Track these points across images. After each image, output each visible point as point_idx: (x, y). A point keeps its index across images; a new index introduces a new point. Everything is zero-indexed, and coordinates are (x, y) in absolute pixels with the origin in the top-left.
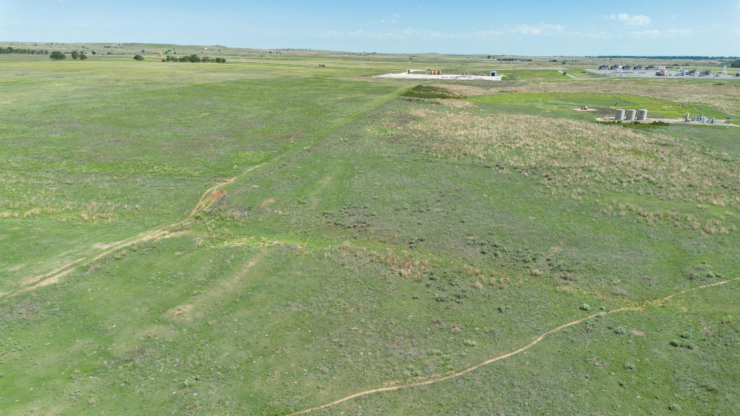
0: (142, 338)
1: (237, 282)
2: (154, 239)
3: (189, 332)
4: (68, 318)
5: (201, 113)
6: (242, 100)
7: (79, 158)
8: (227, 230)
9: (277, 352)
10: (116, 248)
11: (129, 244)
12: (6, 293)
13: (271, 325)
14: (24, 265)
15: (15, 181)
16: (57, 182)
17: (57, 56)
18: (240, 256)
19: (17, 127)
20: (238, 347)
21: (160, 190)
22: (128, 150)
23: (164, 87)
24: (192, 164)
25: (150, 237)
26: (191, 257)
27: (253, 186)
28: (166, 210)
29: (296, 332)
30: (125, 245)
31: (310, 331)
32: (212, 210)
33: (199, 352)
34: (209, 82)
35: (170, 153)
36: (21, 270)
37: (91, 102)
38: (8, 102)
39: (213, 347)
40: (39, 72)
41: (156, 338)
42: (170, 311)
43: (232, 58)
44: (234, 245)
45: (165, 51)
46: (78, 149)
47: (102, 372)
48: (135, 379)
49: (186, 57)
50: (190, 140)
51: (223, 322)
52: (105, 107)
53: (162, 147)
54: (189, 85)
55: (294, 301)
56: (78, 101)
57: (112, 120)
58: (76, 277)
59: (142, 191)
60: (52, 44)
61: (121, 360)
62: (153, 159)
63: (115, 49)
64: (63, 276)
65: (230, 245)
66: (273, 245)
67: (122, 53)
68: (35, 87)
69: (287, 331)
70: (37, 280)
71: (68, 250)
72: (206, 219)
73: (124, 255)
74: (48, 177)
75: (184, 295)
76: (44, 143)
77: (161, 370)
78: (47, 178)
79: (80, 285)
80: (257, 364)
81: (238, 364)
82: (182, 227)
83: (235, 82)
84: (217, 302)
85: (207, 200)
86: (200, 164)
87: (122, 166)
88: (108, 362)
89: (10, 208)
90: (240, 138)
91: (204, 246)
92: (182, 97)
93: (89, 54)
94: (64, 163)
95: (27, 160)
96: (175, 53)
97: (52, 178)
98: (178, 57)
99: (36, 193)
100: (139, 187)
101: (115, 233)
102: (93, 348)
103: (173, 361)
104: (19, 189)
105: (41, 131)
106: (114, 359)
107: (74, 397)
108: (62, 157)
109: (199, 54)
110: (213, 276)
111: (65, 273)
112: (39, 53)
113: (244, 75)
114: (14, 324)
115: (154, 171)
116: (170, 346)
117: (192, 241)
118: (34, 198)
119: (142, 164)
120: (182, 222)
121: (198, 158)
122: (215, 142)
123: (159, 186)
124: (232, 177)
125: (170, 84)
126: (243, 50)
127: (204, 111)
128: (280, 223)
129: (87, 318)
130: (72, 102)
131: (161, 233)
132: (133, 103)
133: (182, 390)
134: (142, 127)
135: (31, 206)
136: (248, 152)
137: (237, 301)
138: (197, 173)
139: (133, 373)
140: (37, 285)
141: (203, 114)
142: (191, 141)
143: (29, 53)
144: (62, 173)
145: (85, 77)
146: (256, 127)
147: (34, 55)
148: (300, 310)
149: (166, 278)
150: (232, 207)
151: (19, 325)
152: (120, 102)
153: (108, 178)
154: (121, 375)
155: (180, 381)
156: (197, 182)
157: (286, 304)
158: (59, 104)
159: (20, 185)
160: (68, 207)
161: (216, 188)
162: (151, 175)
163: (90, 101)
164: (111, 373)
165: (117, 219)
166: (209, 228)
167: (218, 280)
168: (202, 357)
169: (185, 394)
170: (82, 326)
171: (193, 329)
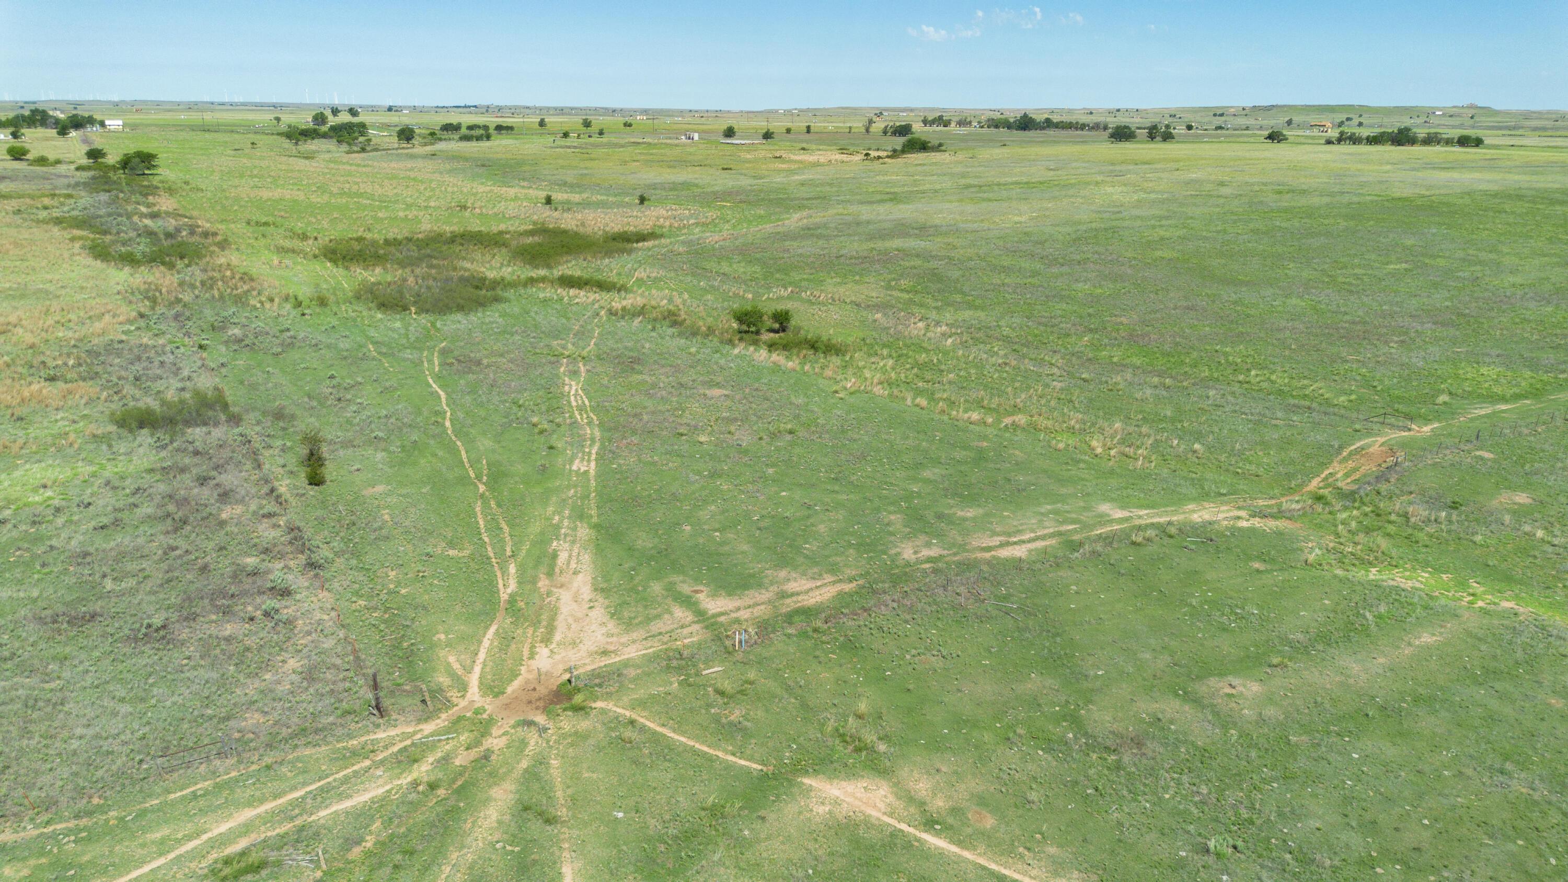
0: (1144, 716)
1: (1381, 671)
2: (1215, 522)
3: (1241, 741)
4: (1027, 629)
5: (1387, 264)
6: (1503, 238)
7: (1113, 334)
8: (1383, 543)
9: (1446, 874)
10: (1138, 522)
11: (1164, 520)
12: (946, 552)
13: (1445, 801)
14: (981, 511)
15: (1000, 361)
16: (1065, 374)
17: (1122, 134)
18: (1403, 612)
19: (1026, 264)
20: (1347, 820)
21: (1251, 421)
22: (1207, 329)
23: (1316, 201)
24: (1336, 378)
25: (1207, 517)
26: (1283, 581)
27: (1478, 453)
28: (1253, 467)
29: (1511, 846)
30: (1156, 520)
31: (1553, 861)
32: (1359, 489)
33: (1255, 792)
34: (1428, 193)
35: (1293, 347)
36: (974, 519)
37: (1161, 226)
38: (1023, 219)
39: (1289, 796)
40: (1084, 165)
41: (1172, 727)
42: (1213, 681)
43: (1504, 135)
44: (1391, 583)
45: (1339, 121)
46: (1115, 316)
47: (1060, 751)
48: (1114, 790)
49: (1384, 133)
50: (1345, 322)
51: (1324, 749)
52: (1183, 238)
53: (1279, 330)
54: (1376, 198)
55: (1523, 766)
56: (1139, 223)
57: (1191, 265)
58: (1056, 557)
59: (1214, 417)
60: (1118, 110)
61: (1099, 743)
62: (1252, 353)
63: (1232, 118)
64: (1036, 549)
65: (1383, 581)
66: (1500, 609)
67: (1244, 127)
68: (1071, 192)
69: (1486, 834)
70: (994, 544)
71: (1054, 503)
72: (1338, 507)
73: (1148, 540)
74: (1053, 361)
75: (1248, 657)
76: (1062, 298)
77: (1167, 796)
78: (1051, 364)
79: (1060, 574)
80: (1385, 878)
81: (1338, 859)
82: (1280, 512)
83: (1495, 195)
84: (1319, 699)
85: (1351, 464)
86: (1355, 380)
87: (1187, 361)
88: (1075, 736)
89: (983, 407)
90: (1474, 330)
91: (1320, 565)
92: (1352, 223)
93: (1180, 130)
94: (1086, 339)
95: (1027, 326)
96: (1360, 124)
97: (1059, 365)
98: (1365, 132)
99: (1029, 387)
100: (1210, 408)
101: (1142, 490)
102: (1055, 700)
103: (1195, 789)
104: (1005, 375)
105: (1062, 275)
106: (1086, 734)
107: (1005, 777)
108: (1085, 327)
109: (1418, 126)
110: (1325, 638)
111: (1040, 544)
112: (1093, 128)
113: (1527, 178)
114: (946, 609)
115: (1247, 379)
116: (1197, 753)
117: (1295, 546)
118: (1023, 396)
119: (1227, 361)
120: (1283, 500)
121: (1354, 366)
122: (1406, 333)
123: (1252, 414)
124: (1427, 421)
125: (1331, 194)
126: (1540, 115)
127: (1398, 258)
128: (1531, 559)
129: (1058, 639)
130: (1127, 223)
131: (1231, 514)
132: (1239, 231)
133: (1200, 856)
134: (1247, 284)
135: (1016, 409)
136: (1486, 369)
137: (1370, 714)
138: (1342, 399)
139: (1113, 777)
140: (993, 553)
141: (1392, 266)
142: (1347, 325)
143: (1076, 129)
144: (1079, 358)
145: (1162, 175)
146: (1526, 309)
147: (1084, 133)
148: (1536, 796)
149: (1219, 610)
150: (1411, 493)
151: (951, 613)
152: (1214, 229)
153: (1156, 380)
154: (1092, 772)
155: (1200, 834)
156: (1338, 418)
157: (1497, 766)
158: (1102, 226)
159: (1007, 369)
160: (1072, 423)
161: (1381, 440)
162: (1240, 387)
163: (1158, 223)
164: (1075, 760)
165: (1153, 464)
166: (1340, 527)
167: (1333, 650)
168: (1257, 806)
169: (1204, 867)
170: (1046, 651)
171: (1252, 739)
